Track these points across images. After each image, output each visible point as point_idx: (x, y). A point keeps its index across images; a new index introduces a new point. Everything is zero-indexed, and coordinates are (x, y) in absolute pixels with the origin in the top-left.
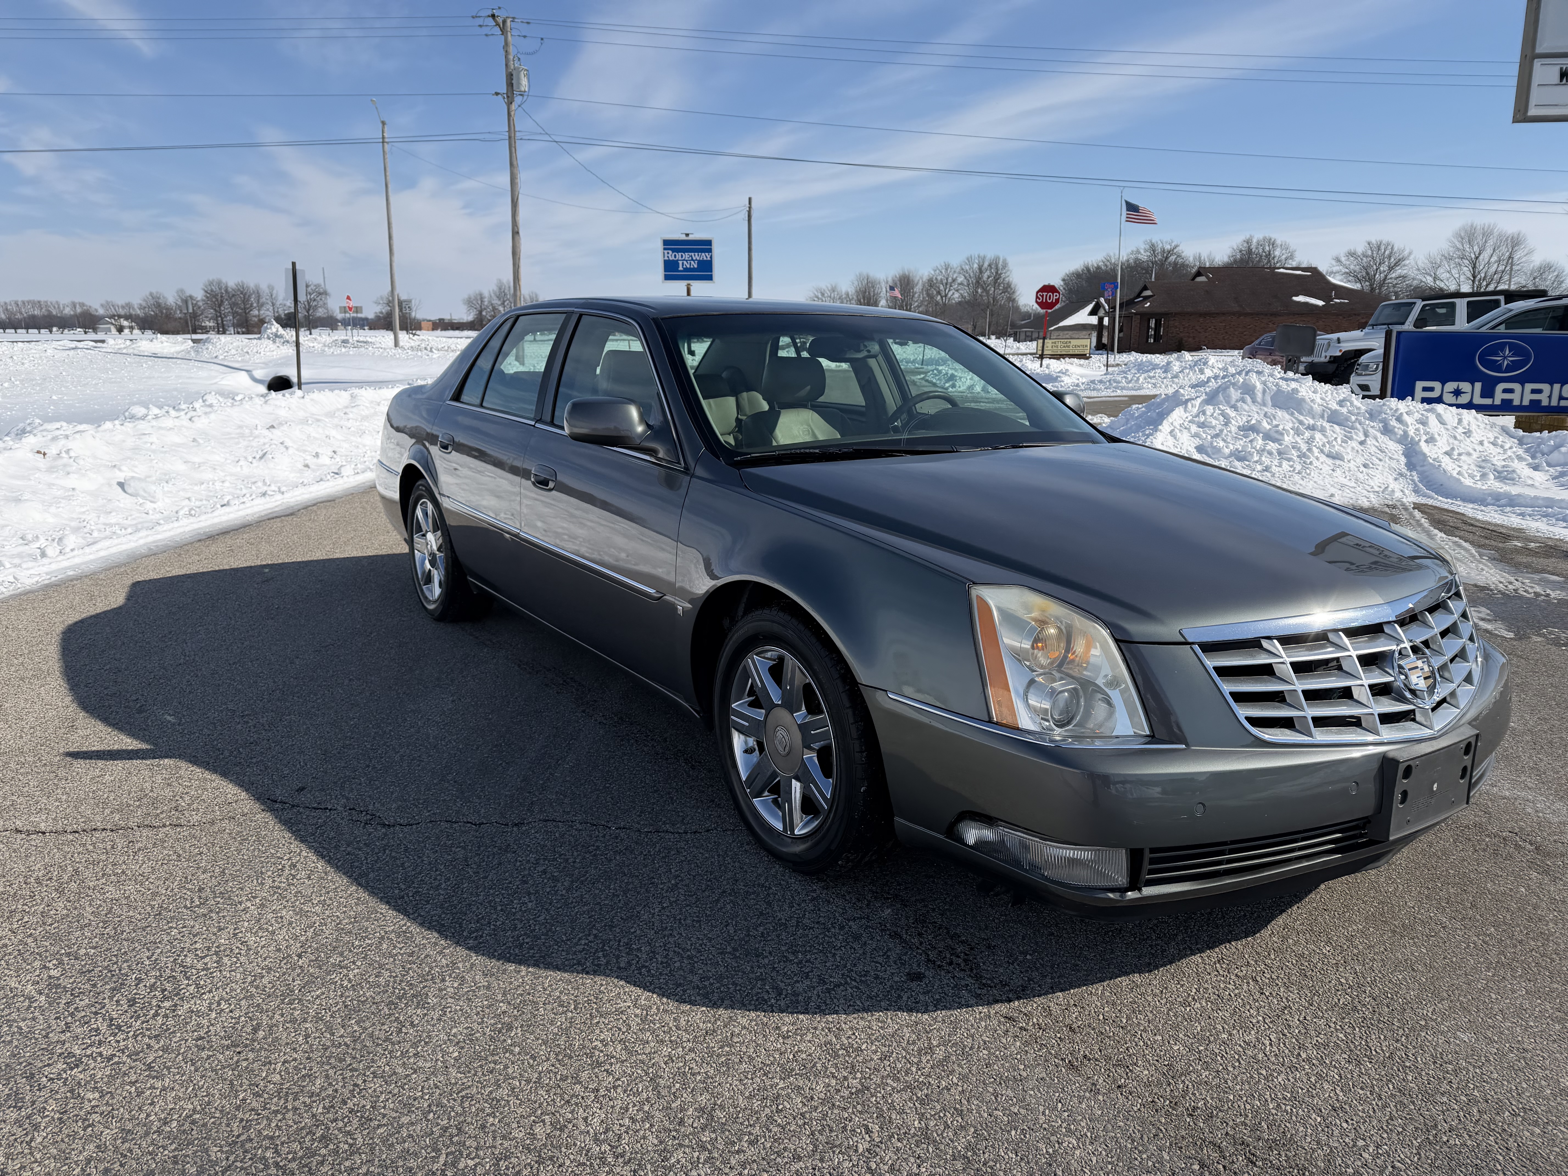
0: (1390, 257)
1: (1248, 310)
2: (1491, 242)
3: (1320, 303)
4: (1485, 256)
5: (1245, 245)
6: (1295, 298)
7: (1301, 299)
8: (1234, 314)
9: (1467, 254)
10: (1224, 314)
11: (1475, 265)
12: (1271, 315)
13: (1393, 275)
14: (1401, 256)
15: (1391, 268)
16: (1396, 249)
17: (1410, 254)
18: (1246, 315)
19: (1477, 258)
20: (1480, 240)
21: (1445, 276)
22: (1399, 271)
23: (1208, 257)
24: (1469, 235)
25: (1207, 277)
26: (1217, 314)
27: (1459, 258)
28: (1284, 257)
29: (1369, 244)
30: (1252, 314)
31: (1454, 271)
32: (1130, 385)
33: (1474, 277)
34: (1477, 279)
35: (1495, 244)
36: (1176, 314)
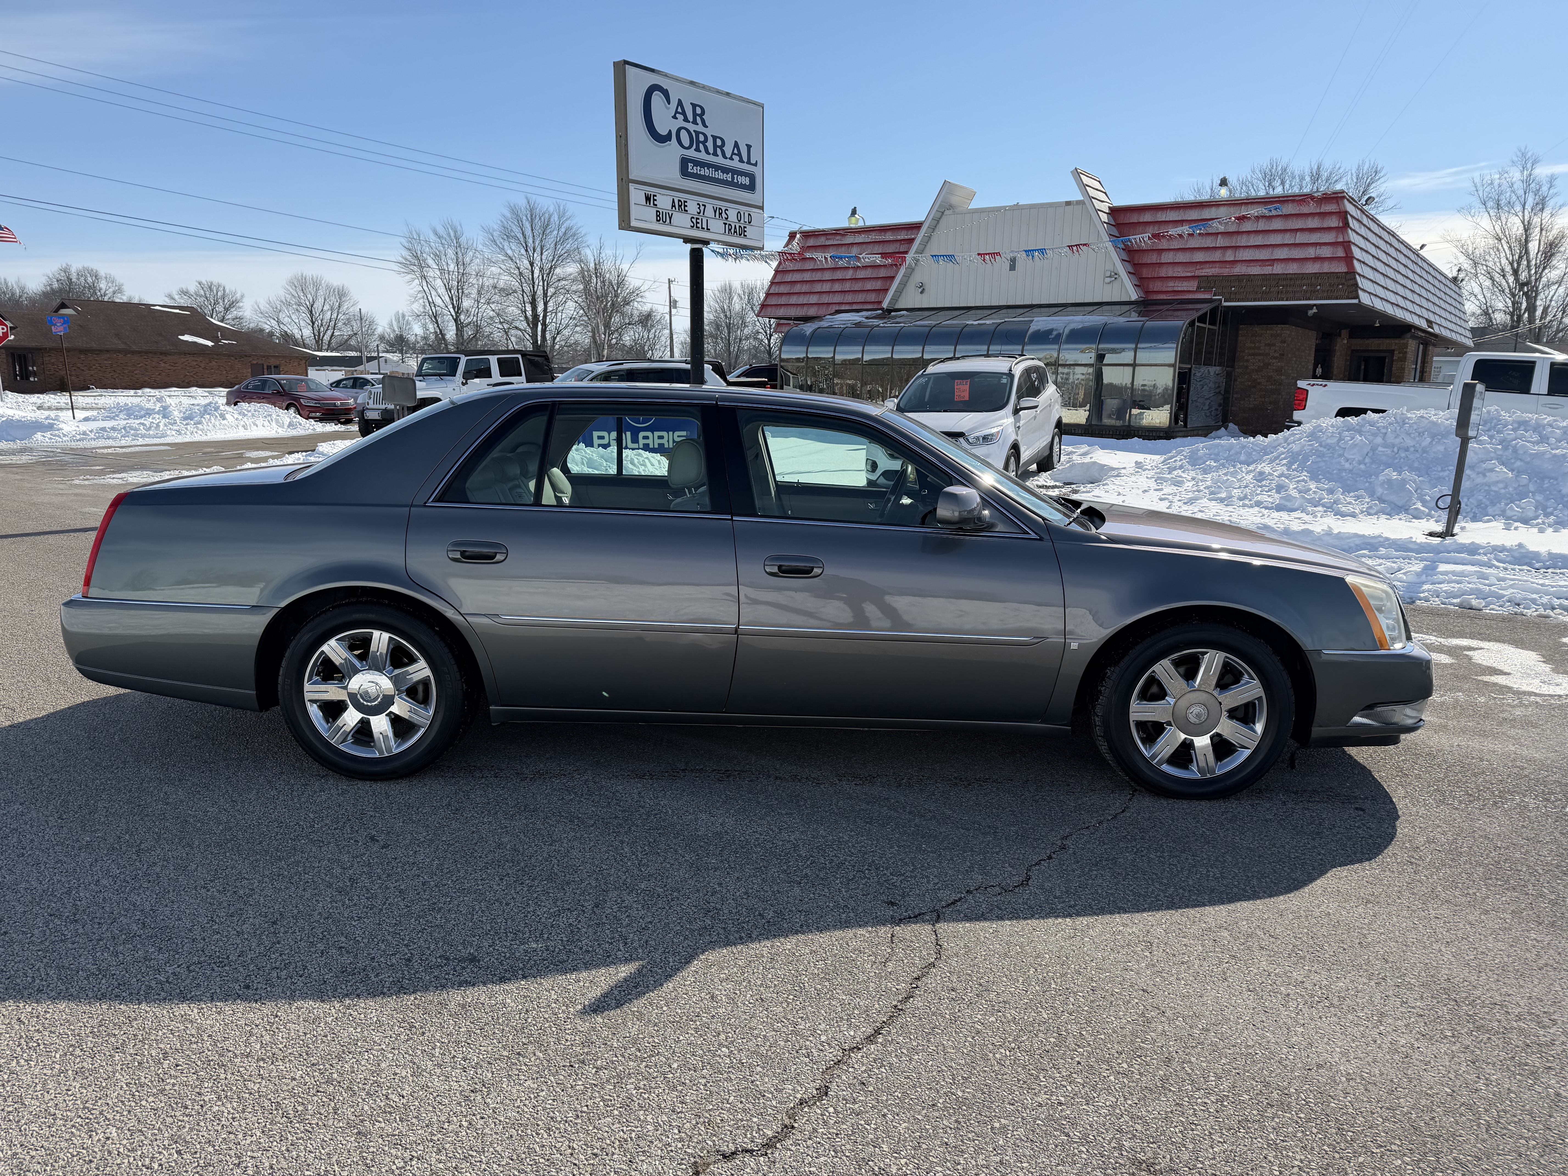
0: (223, 298)
1: (135, 348)
2: (321, 293)
3: (210, 344)
4: (318, 305)
5: (63, 274)
6: (181, 337)
7: (187, 338)
8: (119, 351)
9: (302, 301)
10: (108, 351)
11: (311, 312)
12: (161, 354)
13: (230, 316)
14: (234, 299)
15: (227, 310)
16: (227, 291)
17: (242, 296)
18: (134, 353)
19: (312, 306)
20: (311, 288)
21: (287, 320)
22: (233, 313)
23: (17, 283)
24: (301, 284)
25: (76, 310)
26: (100, 351)
27: (296, 304)
28: (111, 290)
29: (200, 284)
30: (140, 352)
31: (293, 317)
32: (151, 432)
33: (313, 323)
34: (316, 325)
35: (325, 295)
36: (51, 349)
